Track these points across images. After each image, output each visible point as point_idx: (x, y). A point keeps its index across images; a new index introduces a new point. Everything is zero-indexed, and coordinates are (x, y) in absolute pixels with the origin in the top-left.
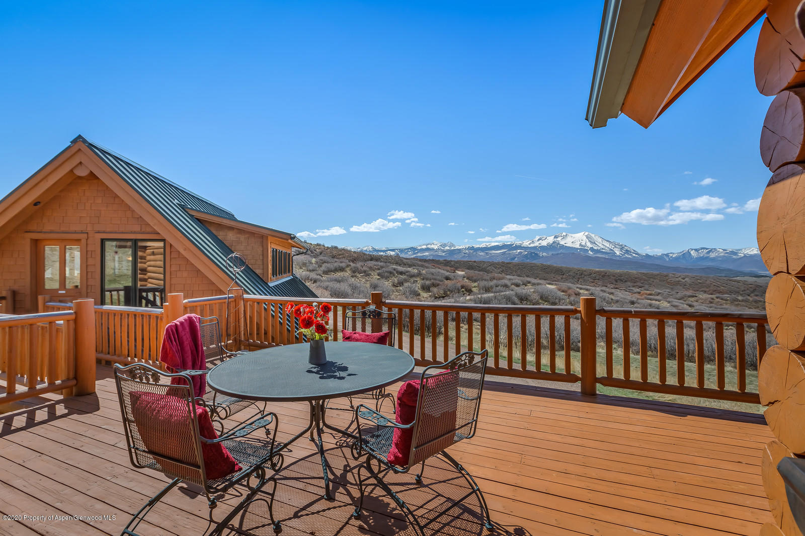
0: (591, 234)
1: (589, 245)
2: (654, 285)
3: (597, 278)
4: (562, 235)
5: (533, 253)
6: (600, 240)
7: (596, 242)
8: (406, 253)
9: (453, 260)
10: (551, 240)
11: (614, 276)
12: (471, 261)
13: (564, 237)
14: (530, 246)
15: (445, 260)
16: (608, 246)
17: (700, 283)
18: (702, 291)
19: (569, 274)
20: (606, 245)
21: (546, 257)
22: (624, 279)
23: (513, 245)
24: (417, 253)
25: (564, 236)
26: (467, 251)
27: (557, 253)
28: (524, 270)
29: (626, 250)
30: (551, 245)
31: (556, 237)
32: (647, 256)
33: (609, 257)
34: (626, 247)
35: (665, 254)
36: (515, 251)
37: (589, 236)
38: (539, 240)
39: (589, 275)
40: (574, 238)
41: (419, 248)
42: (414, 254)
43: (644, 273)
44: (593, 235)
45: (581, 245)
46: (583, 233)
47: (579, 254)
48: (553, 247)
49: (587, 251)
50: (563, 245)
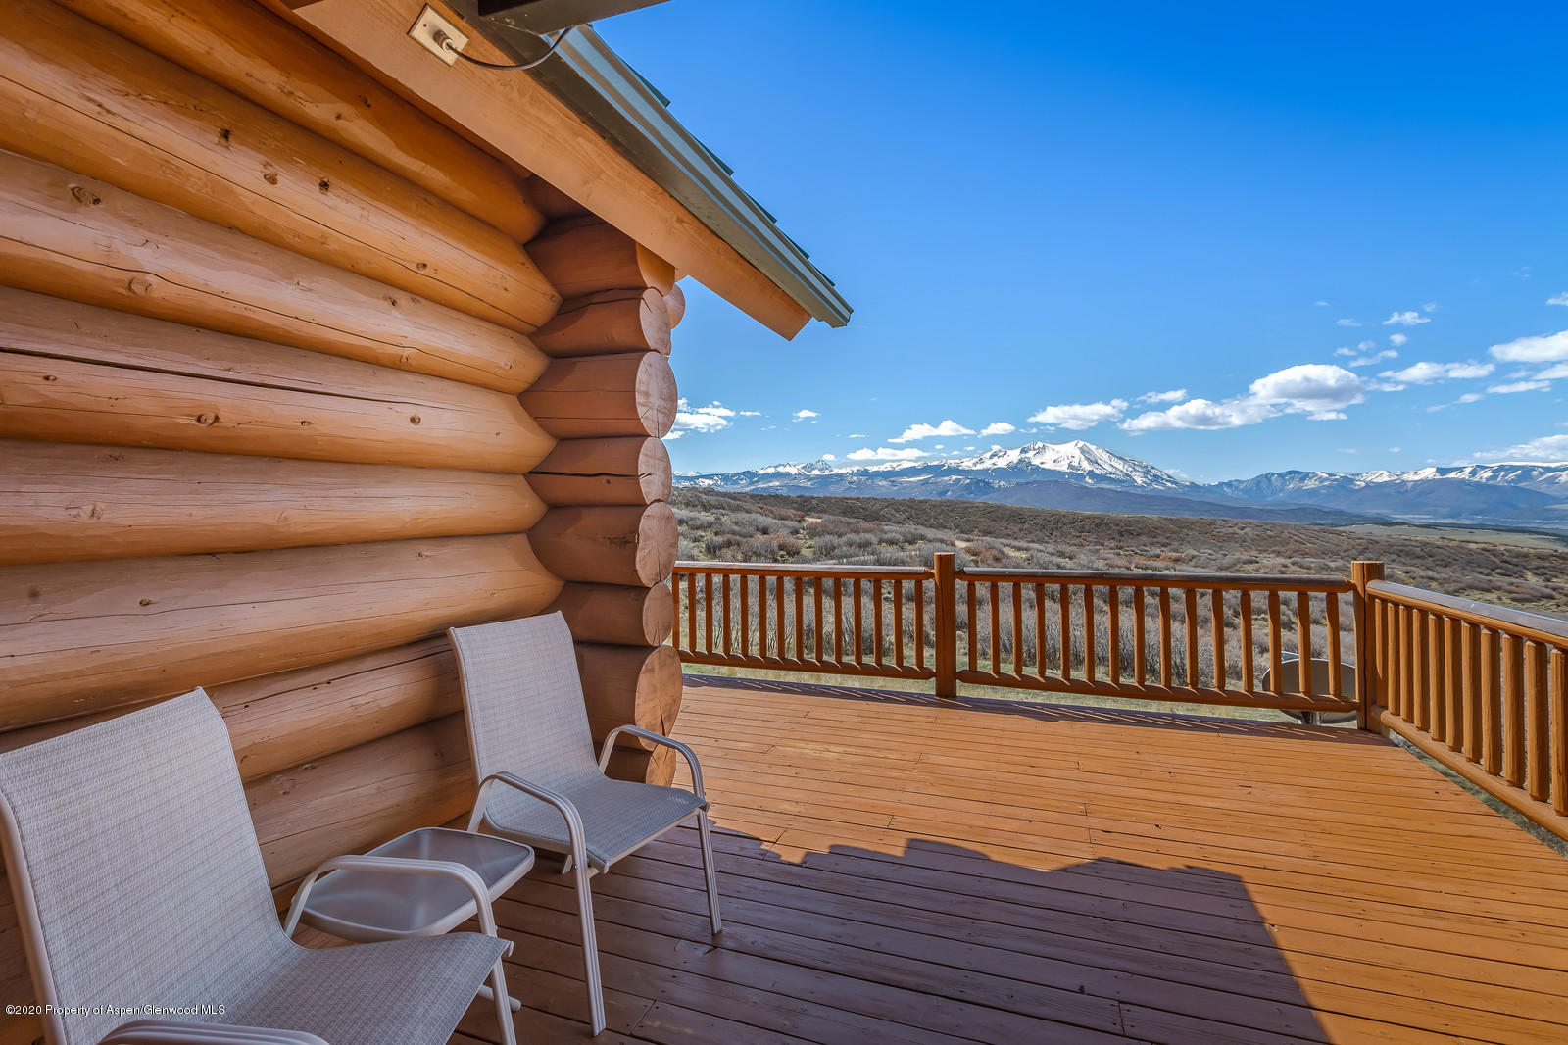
0: (1088, 445)
1: (1087, 466)
2: (1189, 542)
3: (1087, 528)
4: (1036, 447)
5: (982, 481)
6: (1106, 456)
7: (1099, 461)
8: (736, 483)
9: (815, 495)
10: (1014, 456)
11: (1118, 525)
12: (850, 499)
13: (1040, 451)
14: (975, 468)
15: (801, 497)
16: (1121, 467)
17: (1270, 537)
18: (1274, 552)
20: (1117, 465)
21: (1006, 489)
22: (1134, 530)
23: (943, 465)
24: (757, 482)
25: (1039, 448)
26: (855, 479)
27: (1027, 480)
28: (950, 514)
29: (1155, 476)
30: (1016, 467)
31: (1024, 451)
32: (1193, 486)
33: (1124, 490)
34: (1153, 471)
35: (1225, 484)
36: (947, 479)
37: (1085, 449)
38: (991, 457)
39: (1071, 524)
40: (1058, 452)
41: (761, 472)
42: (752, 483)
43: (1171, 519)
44: (1093, 448)
45: (1070, 466)
46: (1075, 442)
47: (1067, 483)
48: (1019, 469)
49: (1082, 476)
50: (1038, 467)
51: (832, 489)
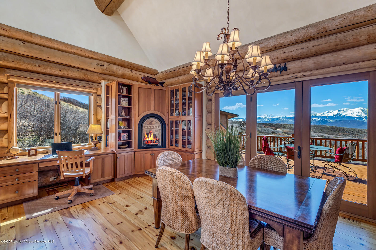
0: (364, 108)
1: (364, 115)
4: (344, 110)
5: (324, 120)
9: (274, 123)
10: (336, 112)
12: (284, 124)
14: (321, 116)
15: (270, 124)
19: (349, 132)
21: (332, 122)
25: (345, 110)
27: (340, 120)
28: (318, 129)
30: (336, 115)
31: (339, 111)
36: (311, 119)
37: (364, 110)
38: (327, 113)
39: (363, 133)
40: (353, 111)
45: (357, 115)
46: (360, 108)
47: (356, 120)
48: (337, 116)
49: (362, 119)
50: (345, 116)
51: (275, 122)
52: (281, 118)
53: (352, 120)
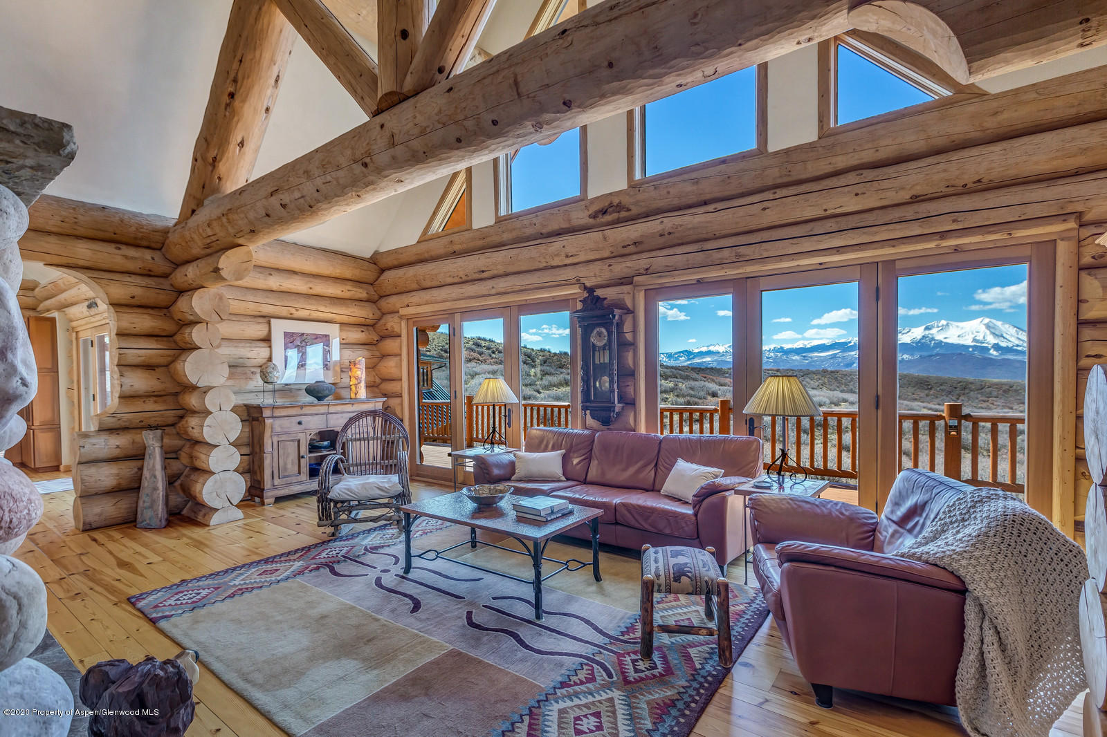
0: (992, 320)
1: (992, 340)
3: (995, 393)
4: (940, 325)
7: (1005, 335)
8: (677, 359)
10: (918, 333)
12: (771, 370)
13: (943, 328)
21: (909, 361)
23: (850, 342)
24: (693, 358)
25: (943, 326)
26: (772, 354)
27: (930, 353)
30: (919, 342)
31: (927, 328)
36: (853, 353)
37: (991, 325)
40: (962, 328)
41: (696, 351)
42: (689, 359)
44: (999, 323)
45: (974, 340)
46: (980, 319)
47: (972, 355)
48: (922, 344)
49: (987, 349)
50: (941, 342)
52: (769, 351)
53: (961, 354)
